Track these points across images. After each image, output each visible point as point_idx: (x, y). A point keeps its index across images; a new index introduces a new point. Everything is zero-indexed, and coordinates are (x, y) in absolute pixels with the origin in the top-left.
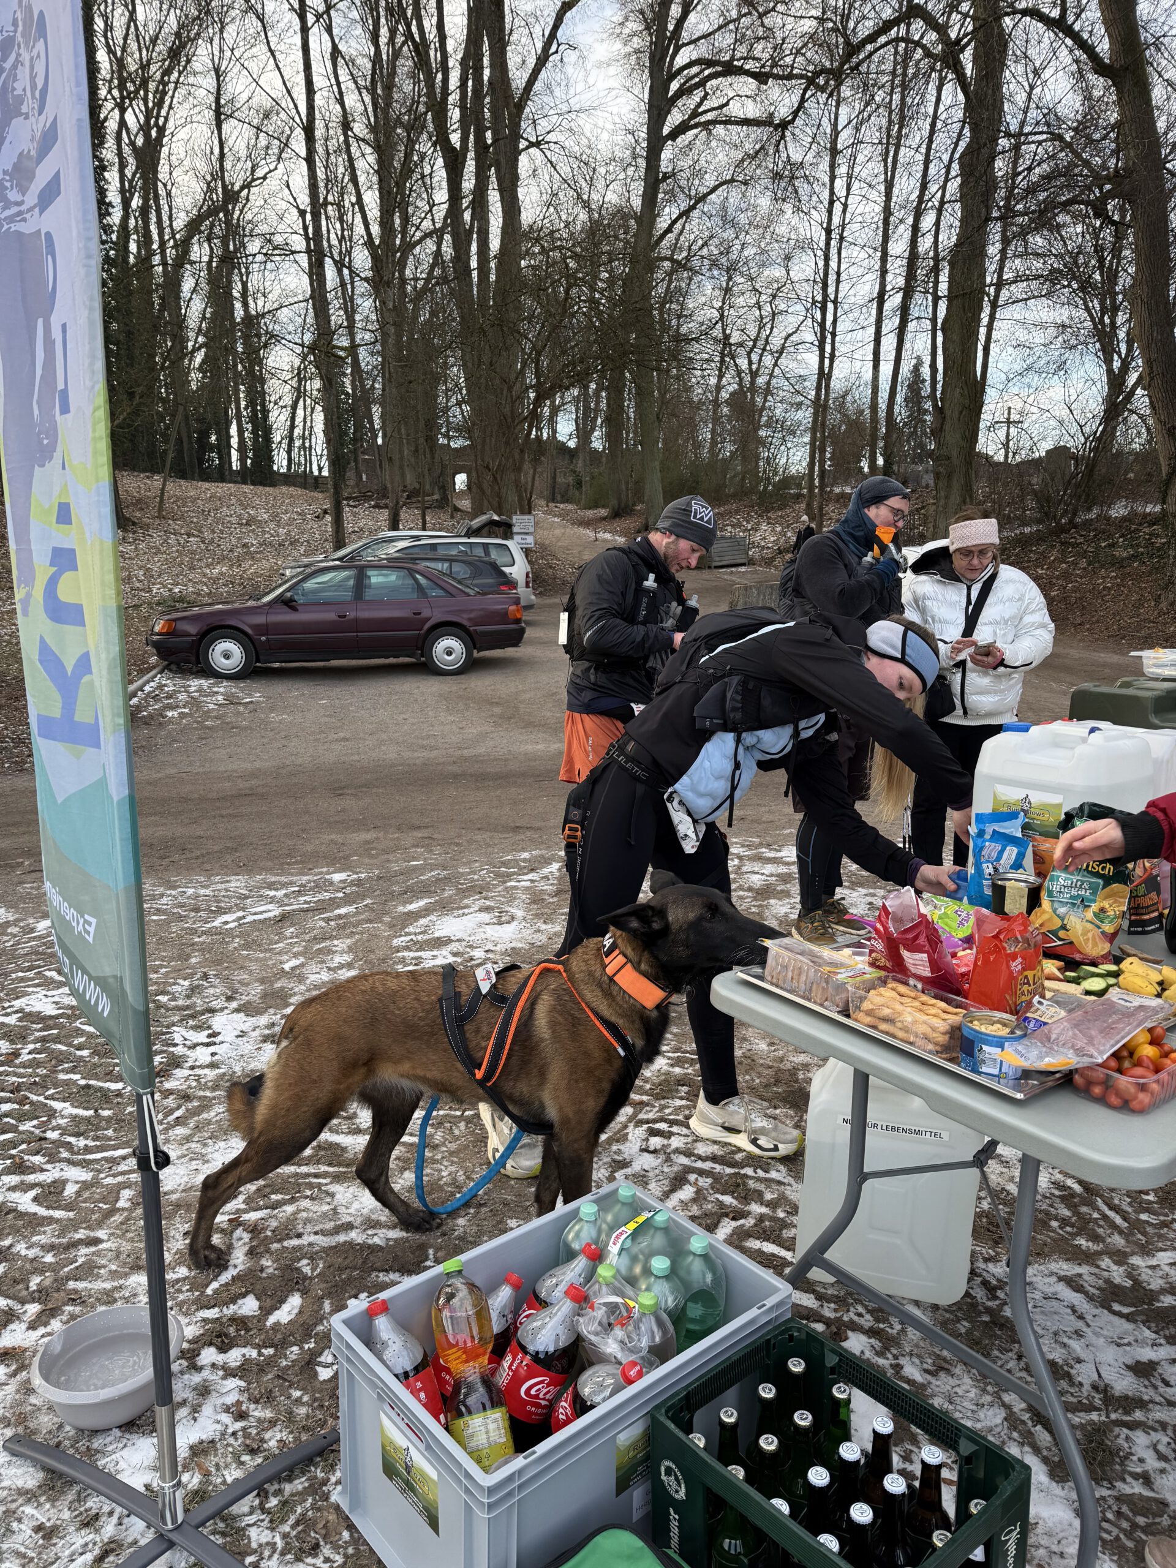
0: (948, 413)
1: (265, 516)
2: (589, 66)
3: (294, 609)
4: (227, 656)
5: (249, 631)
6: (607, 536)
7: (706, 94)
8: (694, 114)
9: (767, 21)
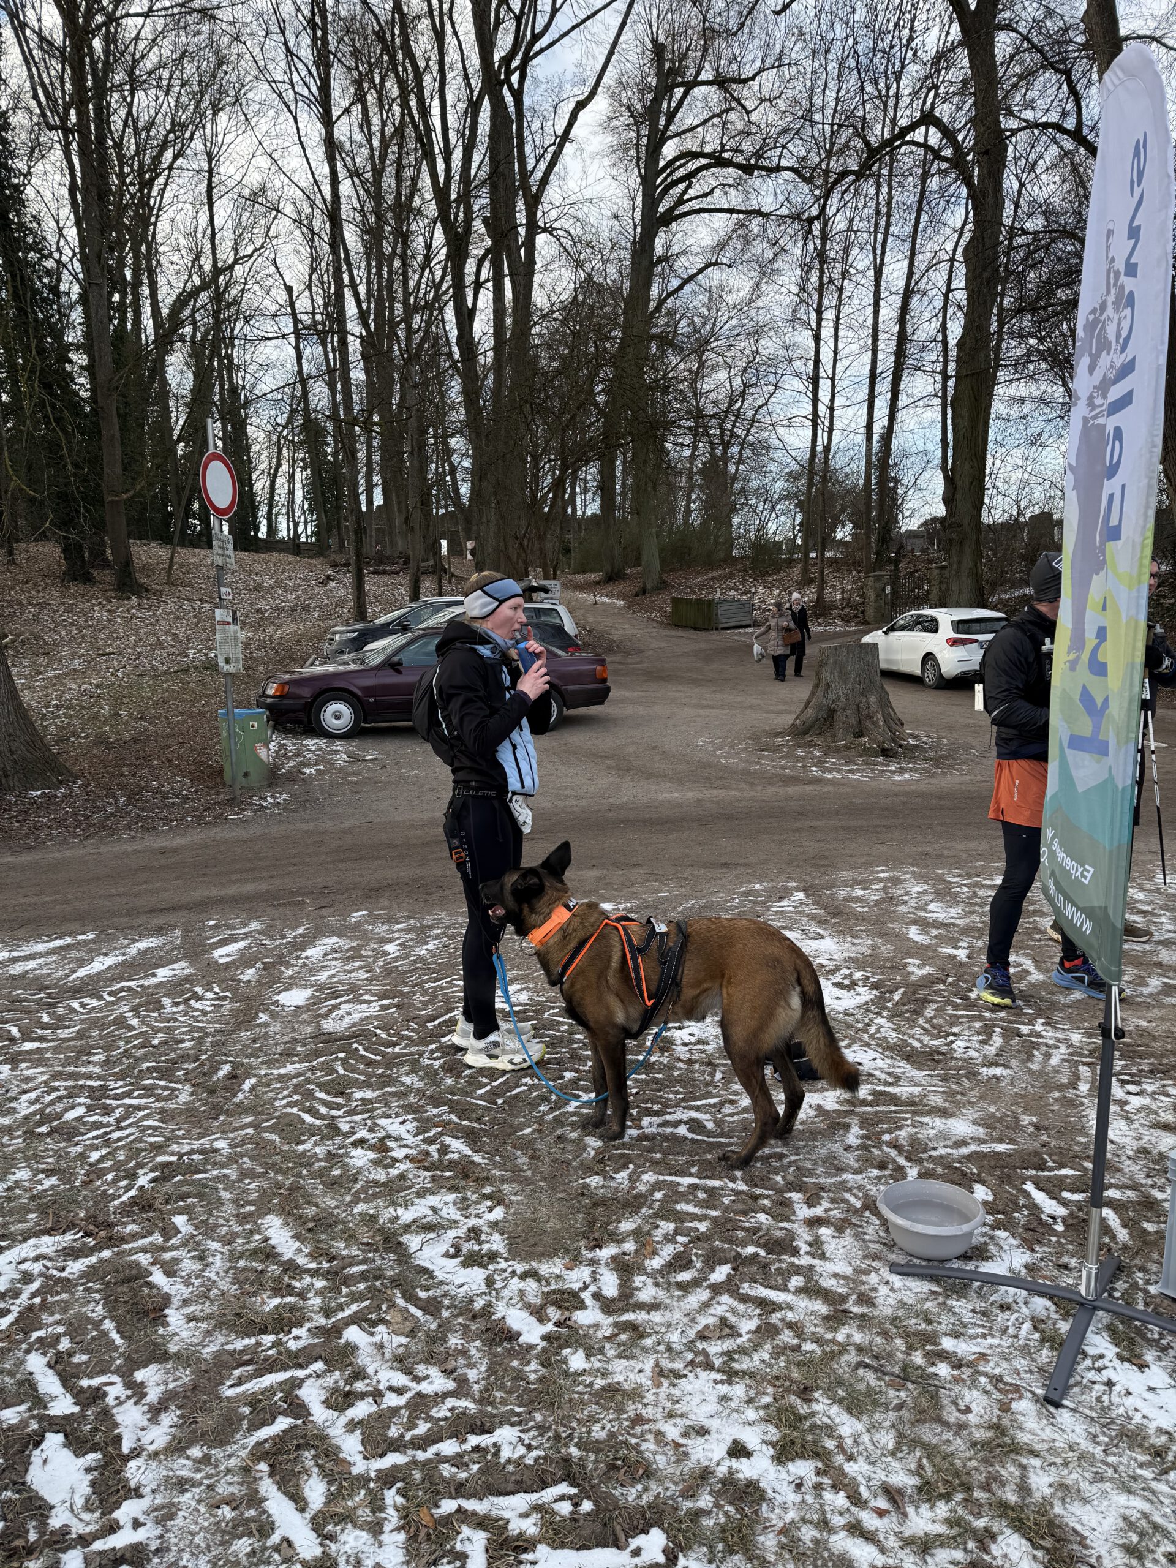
0: (959, 483)
1: (271, 582)
2: (585, 155)
3: (399, 672)
4: (337, 716)
5: (359, 693)
6: (605, 599)
7: (691, 183)
8: (680, 201)
9: (754, 117)
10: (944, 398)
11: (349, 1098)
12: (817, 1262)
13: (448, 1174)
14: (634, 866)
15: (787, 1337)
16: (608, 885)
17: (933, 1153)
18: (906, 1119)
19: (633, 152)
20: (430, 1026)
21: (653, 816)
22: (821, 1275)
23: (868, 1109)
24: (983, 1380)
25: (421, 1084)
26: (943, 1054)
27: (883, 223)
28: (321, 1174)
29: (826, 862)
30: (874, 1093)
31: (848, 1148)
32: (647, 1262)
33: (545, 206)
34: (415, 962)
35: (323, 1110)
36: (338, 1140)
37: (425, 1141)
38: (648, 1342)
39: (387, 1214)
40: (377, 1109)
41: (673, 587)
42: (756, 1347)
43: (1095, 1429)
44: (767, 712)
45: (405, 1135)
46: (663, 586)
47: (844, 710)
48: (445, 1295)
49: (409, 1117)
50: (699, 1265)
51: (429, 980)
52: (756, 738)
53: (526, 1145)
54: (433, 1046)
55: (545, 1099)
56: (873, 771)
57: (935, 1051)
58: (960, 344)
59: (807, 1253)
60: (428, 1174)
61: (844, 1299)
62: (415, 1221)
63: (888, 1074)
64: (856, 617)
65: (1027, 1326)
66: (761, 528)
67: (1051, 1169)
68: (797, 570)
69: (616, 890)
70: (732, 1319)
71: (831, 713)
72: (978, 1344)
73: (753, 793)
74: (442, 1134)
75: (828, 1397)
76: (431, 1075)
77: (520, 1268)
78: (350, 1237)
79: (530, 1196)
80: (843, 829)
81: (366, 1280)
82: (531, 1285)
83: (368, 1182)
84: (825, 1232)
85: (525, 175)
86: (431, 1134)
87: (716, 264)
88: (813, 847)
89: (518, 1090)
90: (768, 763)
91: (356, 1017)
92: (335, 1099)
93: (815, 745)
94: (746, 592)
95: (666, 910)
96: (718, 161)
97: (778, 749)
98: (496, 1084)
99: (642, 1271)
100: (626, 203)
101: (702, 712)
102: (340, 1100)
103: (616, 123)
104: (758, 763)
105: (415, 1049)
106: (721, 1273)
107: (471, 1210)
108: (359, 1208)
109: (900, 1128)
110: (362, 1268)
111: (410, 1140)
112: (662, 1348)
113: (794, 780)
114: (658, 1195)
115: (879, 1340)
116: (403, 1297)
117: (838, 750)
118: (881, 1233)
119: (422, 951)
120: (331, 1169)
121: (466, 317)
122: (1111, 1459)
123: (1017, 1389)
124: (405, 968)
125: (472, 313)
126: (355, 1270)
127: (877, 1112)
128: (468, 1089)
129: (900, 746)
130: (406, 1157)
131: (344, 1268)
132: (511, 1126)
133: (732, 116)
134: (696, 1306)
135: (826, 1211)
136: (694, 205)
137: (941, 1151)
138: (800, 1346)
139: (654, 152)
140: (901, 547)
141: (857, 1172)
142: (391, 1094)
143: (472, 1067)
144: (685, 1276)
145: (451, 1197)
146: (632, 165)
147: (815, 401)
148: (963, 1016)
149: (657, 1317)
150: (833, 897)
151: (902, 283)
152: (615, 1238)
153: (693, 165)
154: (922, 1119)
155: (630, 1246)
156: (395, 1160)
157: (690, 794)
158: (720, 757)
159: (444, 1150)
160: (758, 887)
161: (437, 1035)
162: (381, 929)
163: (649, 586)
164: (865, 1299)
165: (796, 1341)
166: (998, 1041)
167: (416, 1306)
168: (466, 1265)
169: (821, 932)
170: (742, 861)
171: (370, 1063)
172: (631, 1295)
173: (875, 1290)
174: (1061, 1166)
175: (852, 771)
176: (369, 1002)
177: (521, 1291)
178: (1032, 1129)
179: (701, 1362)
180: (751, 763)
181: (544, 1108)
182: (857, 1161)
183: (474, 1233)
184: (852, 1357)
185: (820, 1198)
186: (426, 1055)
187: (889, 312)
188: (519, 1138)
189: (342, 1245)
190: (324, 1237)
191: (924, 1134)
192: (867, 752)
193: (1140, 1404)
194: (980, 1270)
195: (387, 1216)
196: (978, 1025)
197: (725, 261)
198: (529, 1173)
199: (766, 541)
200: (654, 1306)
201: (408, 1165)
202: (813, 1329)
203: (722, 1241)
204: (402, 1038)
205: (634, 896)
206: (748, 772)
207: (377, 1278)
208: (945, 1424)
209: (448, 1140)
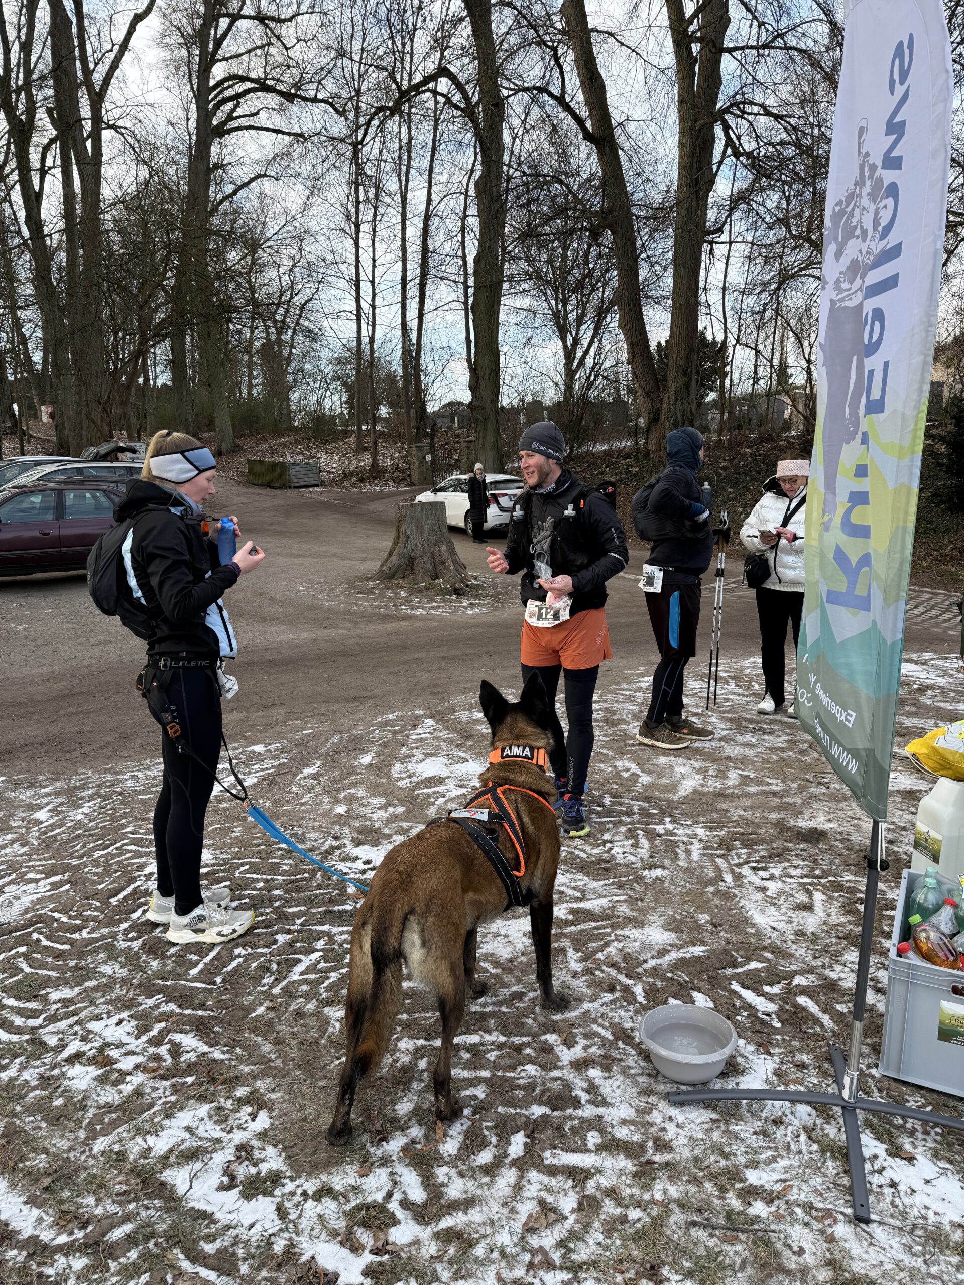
0: (481, 374)
7: (239, 103)
8: (230, 118)
9: (291, 53)
10: (466, 303)
11: (45, 1000)
12: (602, 1110)
13: (190, 1080)
14: (272, 706)
15: (610, 1208)
16: (252, 727)
17: (645, 966)
18: (609, 935)
19: (184, 68)
20: (114, 901)
21: (275, 657)
22: (613, 1127)
23: (572, 928)
24: (798, 1210)
25: (124, 972)
26: (608, 862)
27: (405, 157)
28: (38, 1108)
29: (439, 690)
30: (572, 911)
31: (575, 975)
32: (441, 1147)
33: (107, 105)
34: (74, 828)
35: (18, 1021)
36: (48, 1058)
37: (151, 1041)
38: (480, 1251)
39: (135, 1147)
40: (82, 1010)
41: (246, 451)
42: (587, 1228)
43: (907, 1240)
44: (351, 559)
45: (126, 1039)
46: (236, 449)
47: (422, 557)
48: (236, 1242)
49: (124, 1015)
50: (494, 1140)
51: (97, 848)
52: (350, 583)
53: (265, 1028)
54: (125, 925)
55: (265, 969)
56: (450, 607)
57: (600, 861)
58: (477, 261)
59: (588, 1102)
60: (167, 1083)
61: (642, 1147)
62: (171, 1151)
63: (574, 889)
64: (404, 479)
65: (803, 1138)
66: (320, 403)
67: (742, 965)
68: (352, 440)
69: (261, 731)
70: (550, 1199)
71: (412, 560)
72: (774, 1170)
73: (359, 631)
74: (167, 1031)
75: (677, 1272)
76: (132, 960)
77: (311, 1186)
78: (99, 1187)
79: (289, 1091)
80: (444, 658)
81: (136, 1244)
82: (329, 1206)
83: (99, 1107)
84: (595, 1073)
85: (88, 73)
86: (154, 1032)
87: (265, 175)
88: (425, 677)
89: (234, 964)
90: (363, 604)
91: (26, 901)
92: (27, 1005)
93: (401, 588)
94: (311, 457)
95: (316, 747)
96: (262, 86)
97: (370, 592)
98: (207, 960)
99: (440, 1160)
100: (181, 113)
101: (297, 561)
102: (34, 1005)
103: (167, 40)
104: (356, 604)
105: (105, 931)
106: (517, 1145)
107: (230, 1122)
108: (100, 1145)
109: (607, 944)
110: (128, 1228)
111: (133, 1044)
112: (495, 1255)
113: (389, 618)
114: (423, 1064)
115: (693, 1189)
116: (188, 1257)
117: (420, 591)
118: (643, 1064)
119: (78, 815)
120: (50, 1098)
121: (33, 200)
122: (934, 1270)
123: (828, 1213)
124: (65, 836)
125: (39, 196)
126: (117, 1234)
127: (582, 931)
128: (178, 970)
129: (467, 586)
130: (137, 1067)
131: (104, 1234)
132: (241, 1008)
133: (272, 50)
134: (508, 1191)
135: (586, 1048)
136: (244, 122)
137: (652, 963)
138: (626, 1216)
139: (205, 70)
140: (435, 424)
141: (593, 999)
142: (95, 989)
143: (174, 944)
144: (485, 1157)
145: (204, 1109)
146: (185, 80)
147: (358, 299)
148: (607, 822)
149: (476, 1215)
150: (458, 721)
151: (423, 207)
152: (398, 1125)
153: (240, 88)
154: (622, 932)
155: (416, 1132)
156: (124, 1074)
157: (304, 635)
158: (323, 600)
159: (176, 1050)
160: (391, 717)
161: (125, 910)
162: (26, 795)
163: (223, 449)
164: (662, 1145)
165: (619, 1210)
166: (644, 842)
167: (206, 1266)
168: (247, 1196)
169: (463, 755)
170: (369, 694)
171: (59, 955)
172: (440, 1195)
173: (664, 1130)
174: (749, 960)
175: (433, 608)
176: (36, 881)
177: (321, 1216)
178: (710, 927)
179: (540, 1263)
180: (351, 604)
181: (268, 980)
182: (589, 987)
183: (244, 1151)
184: (677, 1217)
185: (574, 1036)
186: (120, 937)
187: (414, 231)
188: (254, 1020)
189: (91, 1200)
190: (66, 1194)
191: (632, 947)
192: (443, 592)
193: (928, 1201)
194: (742, 1086)
195: (136, 1150)
196: (623, 829)
197: (273, 174)
198: (279, 1062)
199: (324, 415)
200: (468, 1203)
201: (138, 1078)
202: (628, 1191)
203: (504, 1105)
204: (86, 920)
205: (279, 737)
206: (350, 613)
207: (147, 1239)
208: (789, 1273)
209: (178, 1037)
